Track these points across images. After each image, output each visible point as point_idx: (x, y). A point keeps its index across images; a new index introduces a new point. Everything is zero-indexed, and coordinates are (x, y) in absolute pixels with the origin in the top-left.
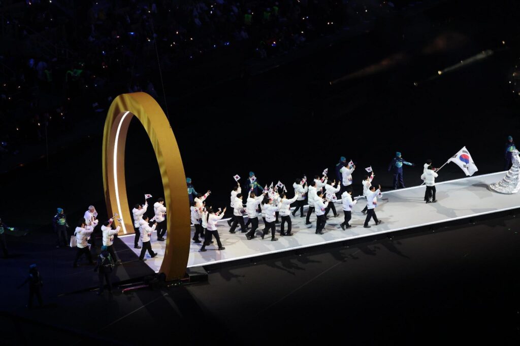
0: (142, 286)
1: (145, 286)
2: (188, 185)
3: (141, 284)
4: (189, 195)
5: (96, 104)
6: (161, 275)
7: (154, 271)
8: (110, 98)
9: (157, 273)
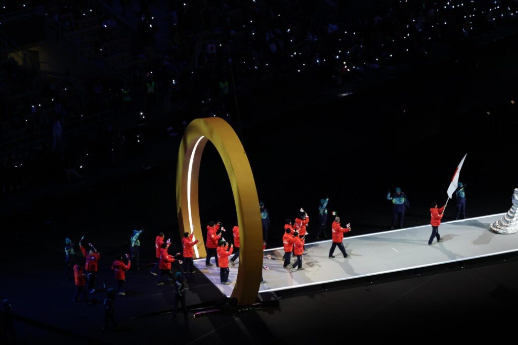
0: (214, 310)
1: (216, 310)
2: (262, 210)
3: (212, 309)
4: (263, 220)
5: (171, 128)
6: (233, 299)
7: (226, 296)
8: (185, 122)
9: (229, 298)
